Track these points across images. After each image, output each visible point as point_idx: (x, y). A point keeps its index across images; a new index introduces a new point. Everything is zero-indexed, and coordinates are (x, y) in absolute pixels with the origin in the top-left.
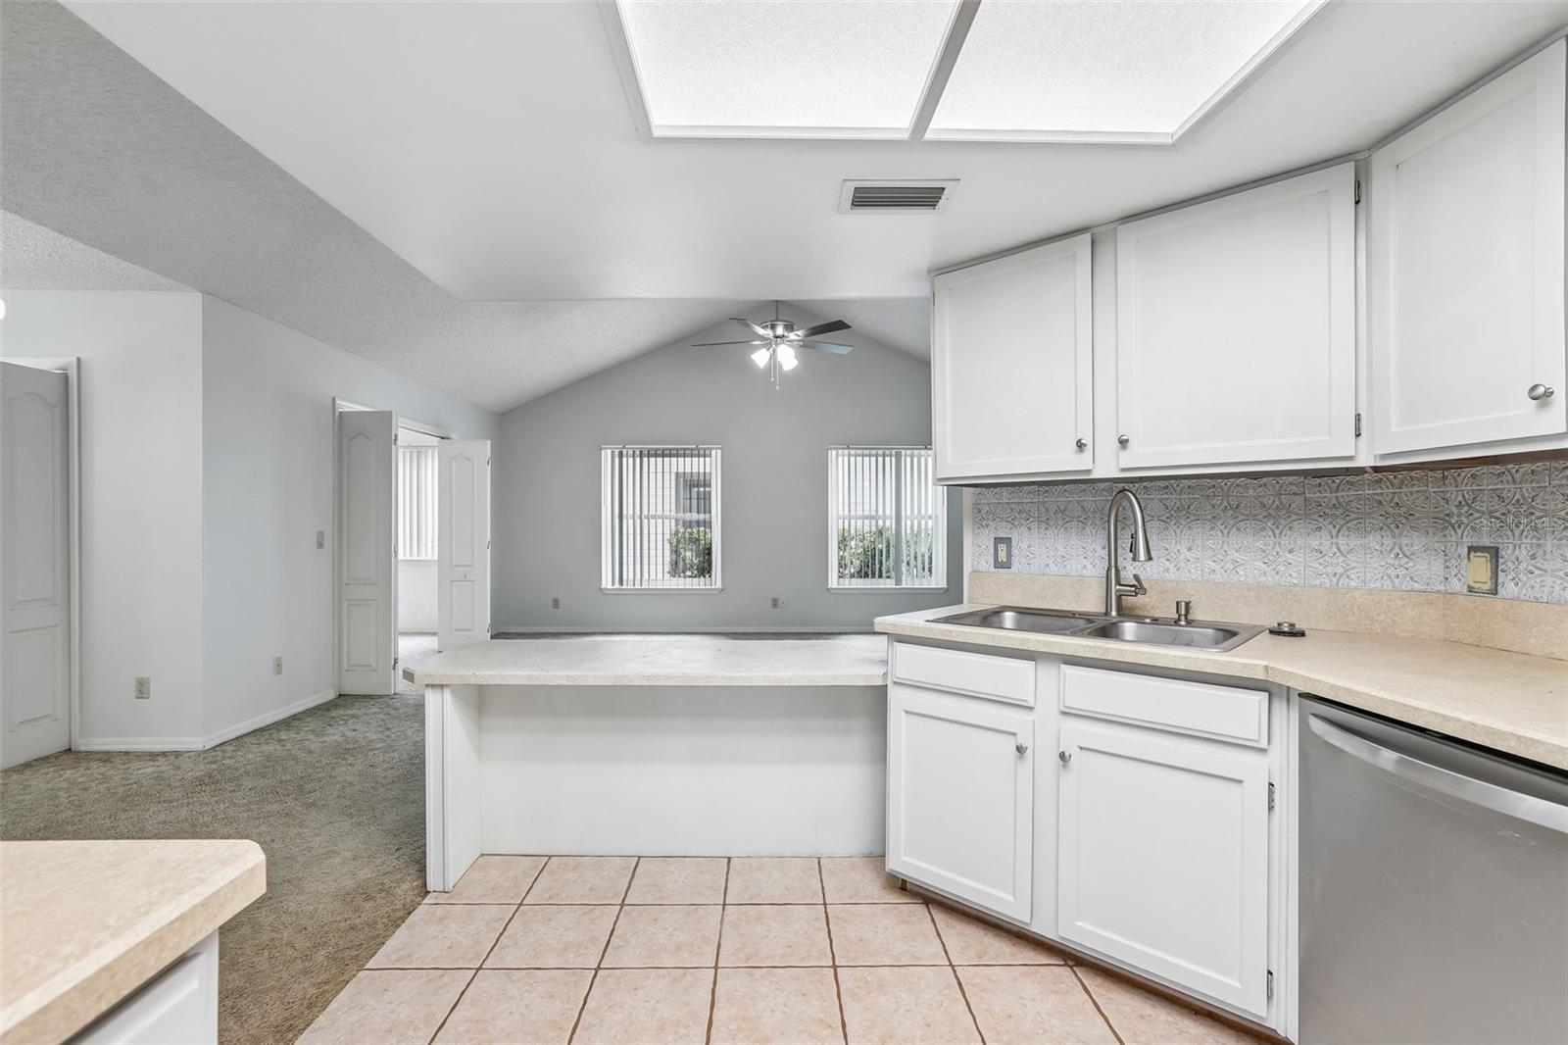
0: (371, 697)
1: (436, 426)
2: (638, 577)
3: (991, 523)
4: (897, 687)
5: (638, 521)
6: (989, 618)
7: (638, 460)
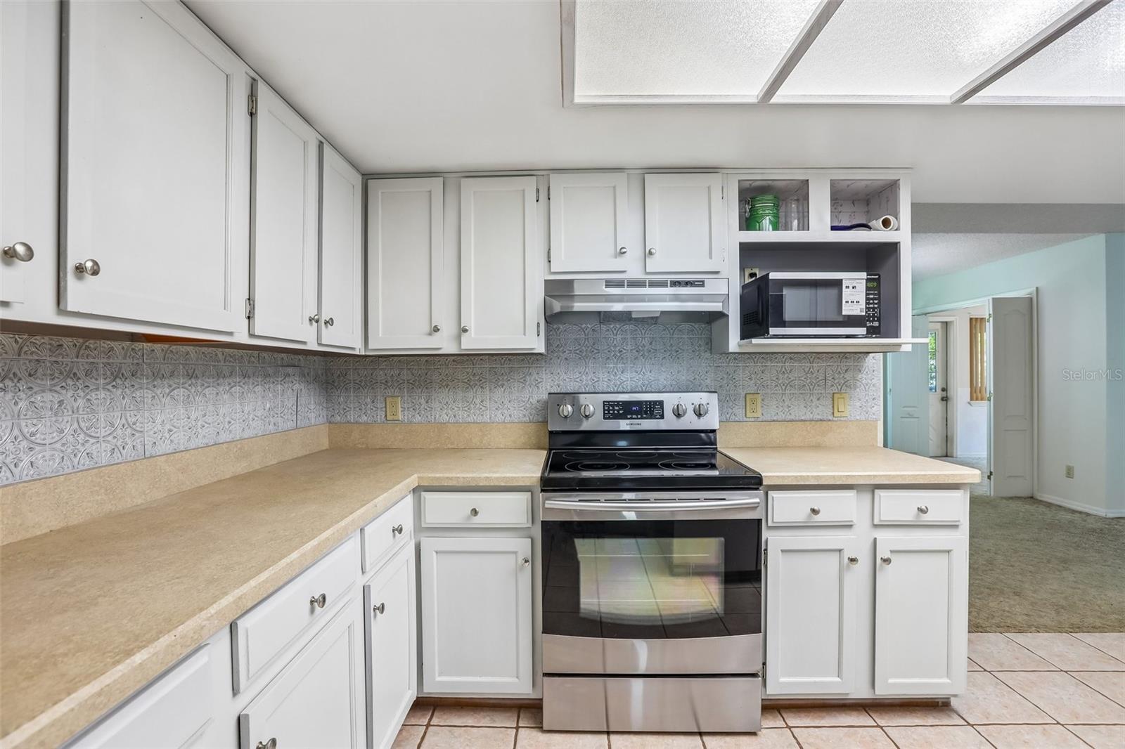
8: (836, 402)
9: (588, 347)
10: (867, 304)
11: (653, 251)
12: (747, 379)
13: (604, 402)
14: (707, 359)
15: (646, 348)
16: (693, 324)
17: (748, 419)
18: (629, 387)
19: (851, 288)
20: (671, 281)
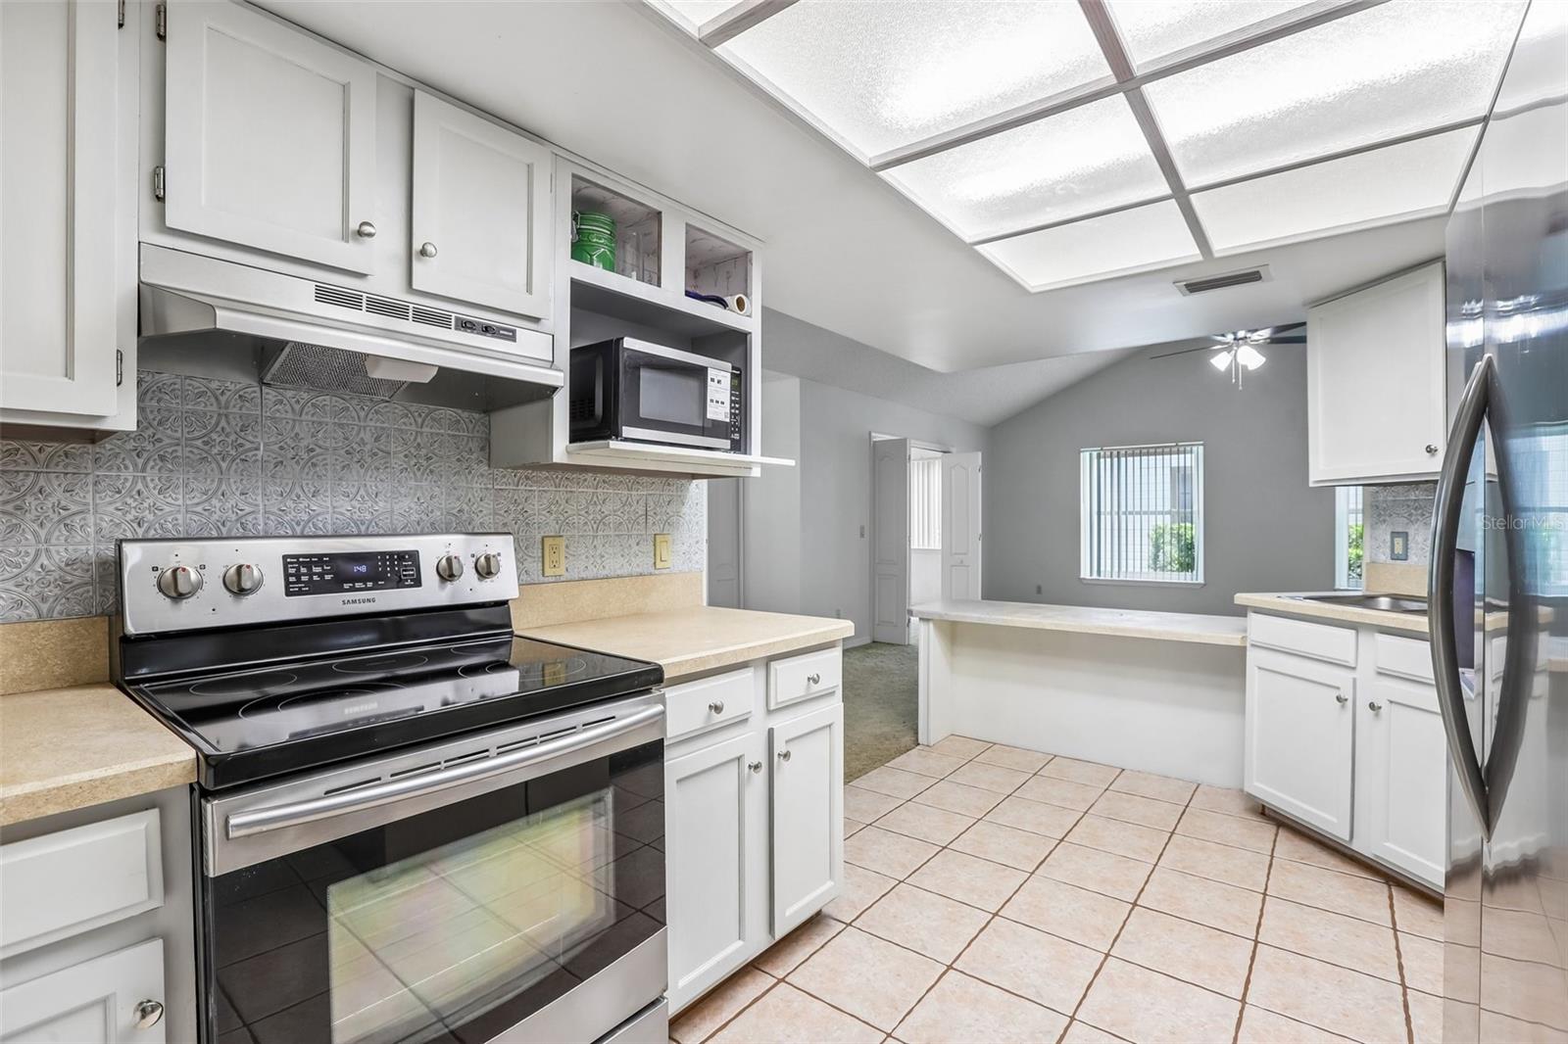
0: (893, 645)
1: (940, 444)
2: (1116, 569)
3: (1387, 518)
4: (1252, 649)
5: (1116, 517)
6: (1367, 601)
7: (1116, 460)
8: (658, 547)
9: (227, 436)
10: (731, 408)
11: (430, 249)
12: (544, 512)
13: (285, 557)
14: (482, 475)
15: (368, 447)
16: (460, 411)
17: (546, 580)
18: (329, 527)
19: (716, 381)
20: (457, 319)
